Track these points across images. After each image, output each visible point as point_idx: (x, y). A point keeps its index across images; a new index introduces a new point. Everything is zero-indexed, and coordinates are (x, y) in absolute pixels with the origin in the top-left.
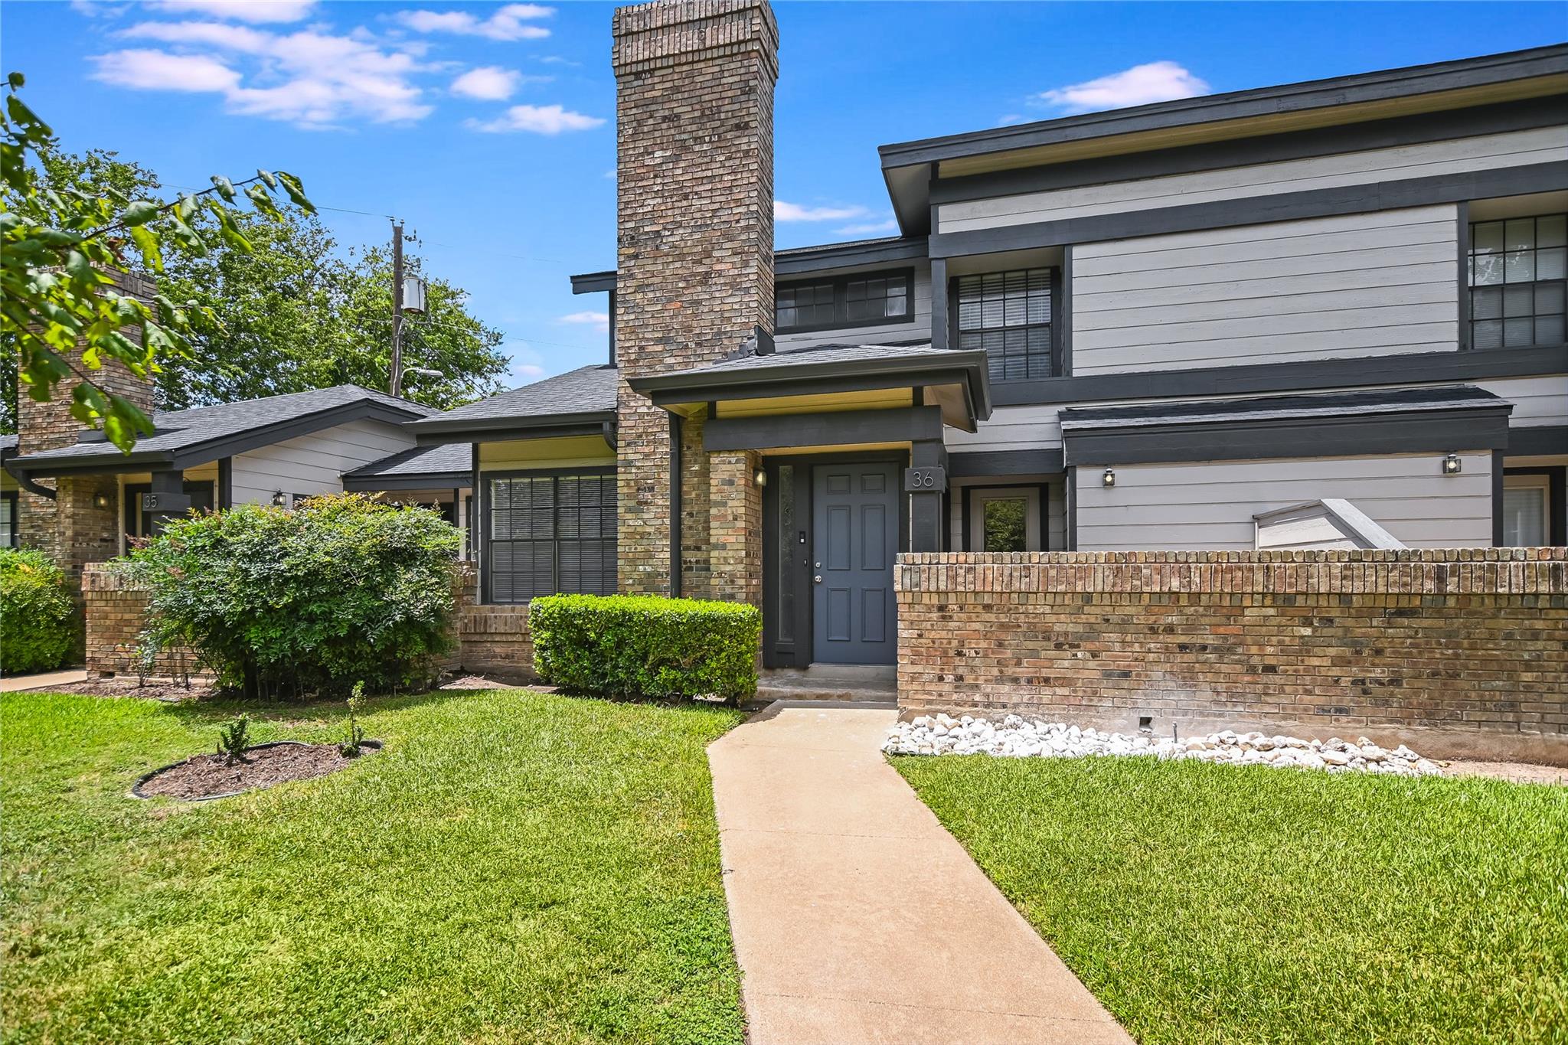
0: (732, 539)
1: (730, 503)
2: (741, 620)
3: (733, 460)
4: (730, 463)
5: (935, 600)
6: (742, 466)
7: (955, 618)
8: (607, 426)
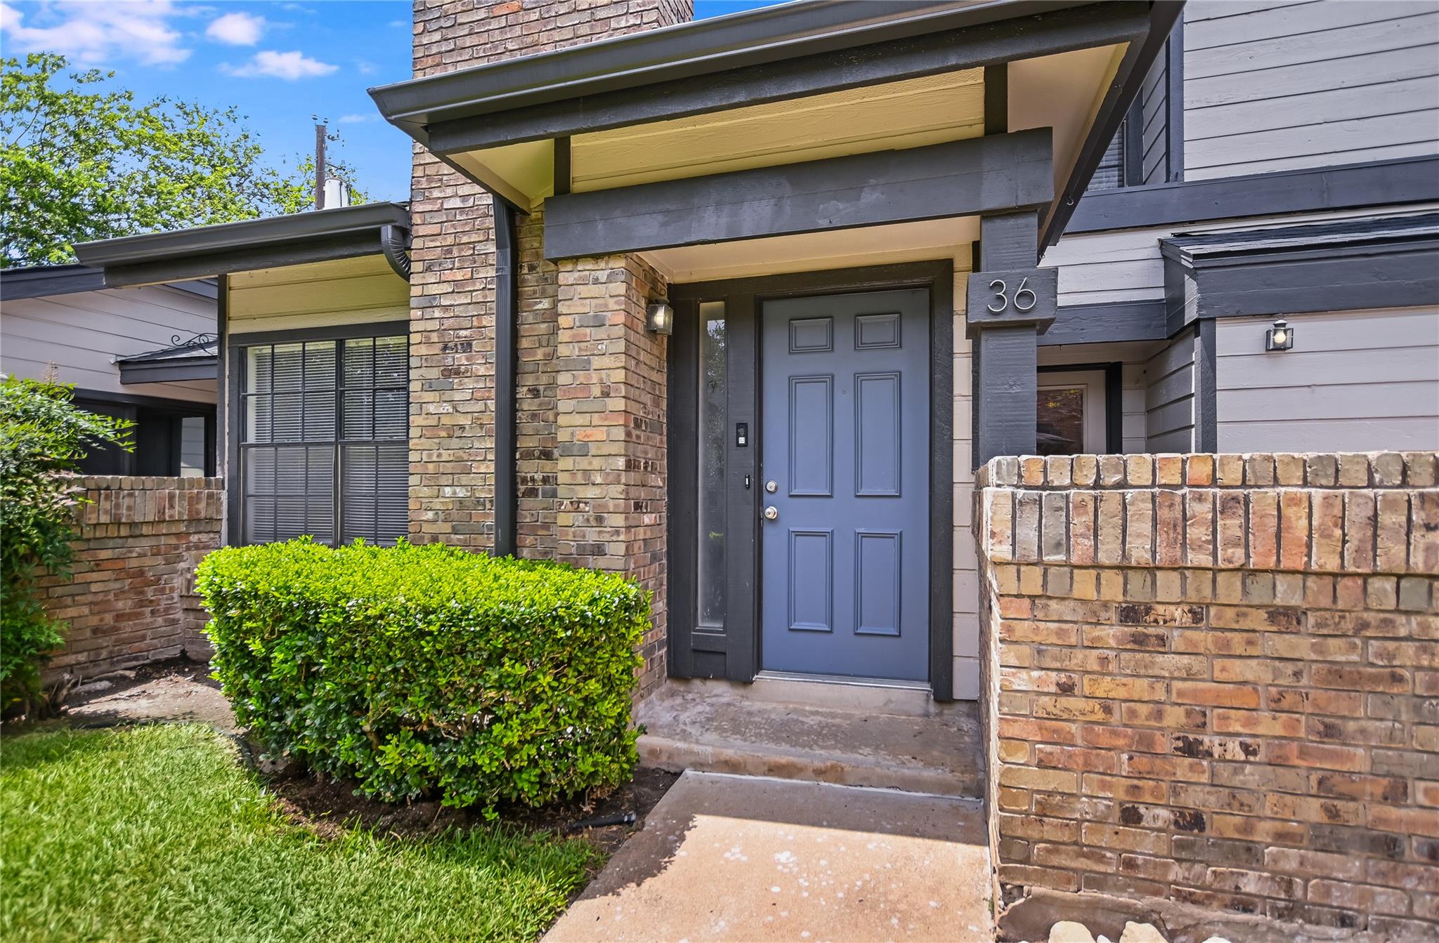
0: (600, 434)
1: (596, 362)
2: (584, 623)
3: (603, 276)
4: (596, 282)
5: (1113, 589)
6: (620, 288)
7: (1176, 640)
8: (387, 233)
